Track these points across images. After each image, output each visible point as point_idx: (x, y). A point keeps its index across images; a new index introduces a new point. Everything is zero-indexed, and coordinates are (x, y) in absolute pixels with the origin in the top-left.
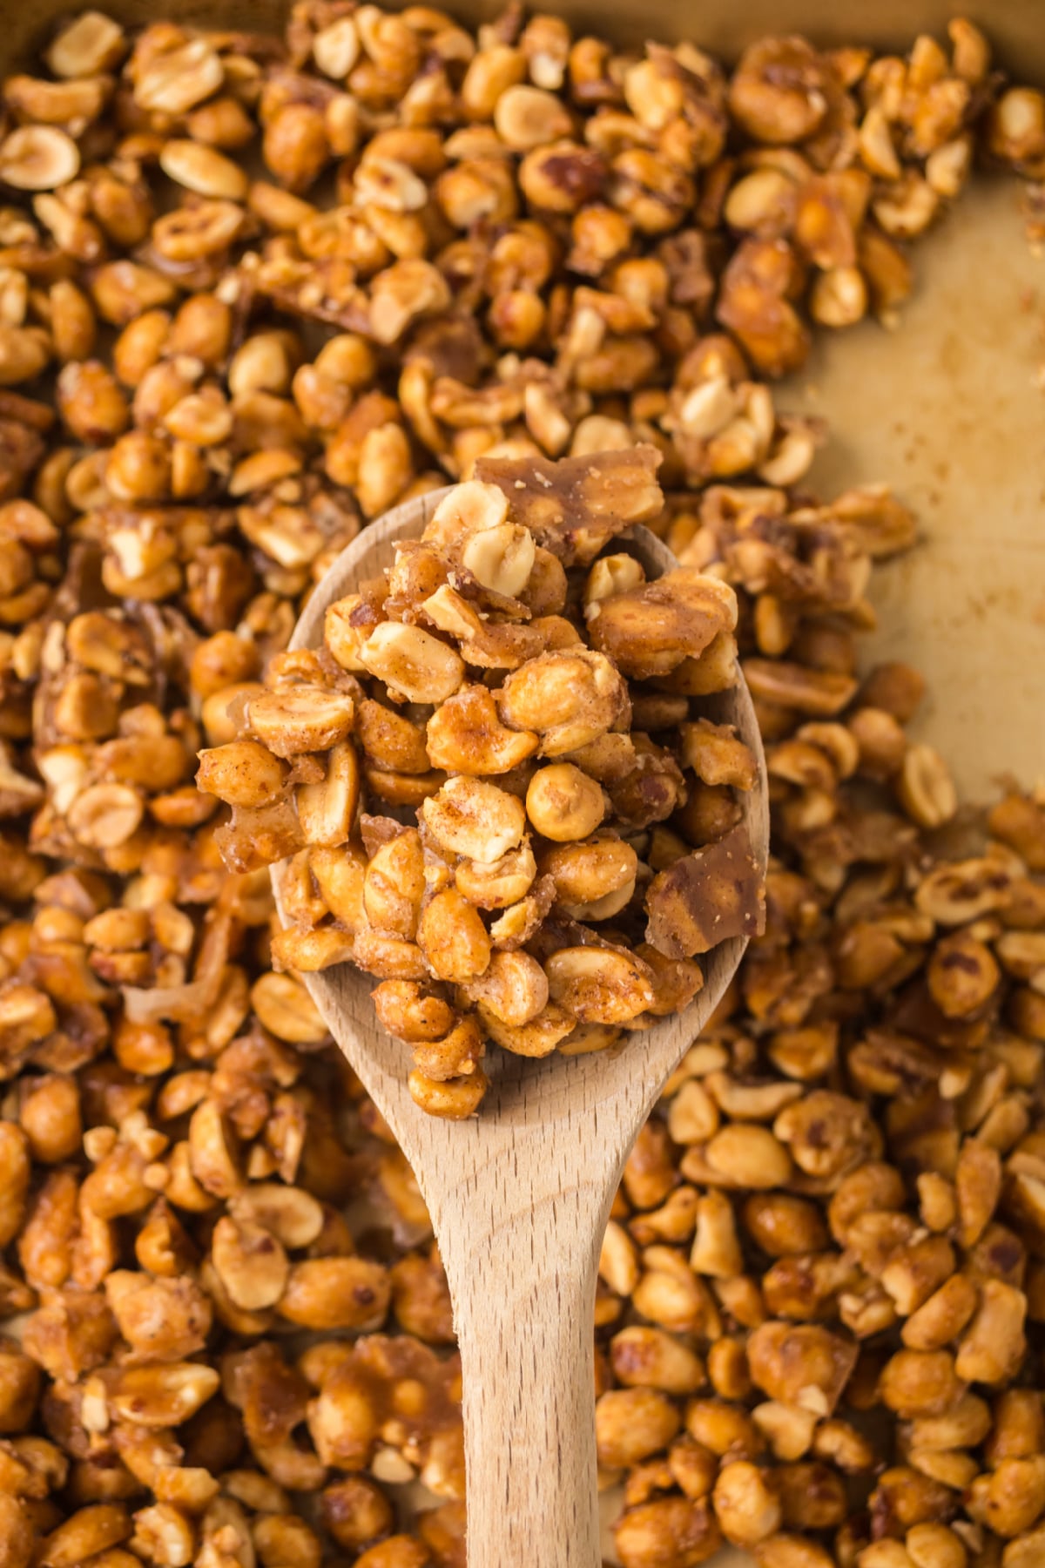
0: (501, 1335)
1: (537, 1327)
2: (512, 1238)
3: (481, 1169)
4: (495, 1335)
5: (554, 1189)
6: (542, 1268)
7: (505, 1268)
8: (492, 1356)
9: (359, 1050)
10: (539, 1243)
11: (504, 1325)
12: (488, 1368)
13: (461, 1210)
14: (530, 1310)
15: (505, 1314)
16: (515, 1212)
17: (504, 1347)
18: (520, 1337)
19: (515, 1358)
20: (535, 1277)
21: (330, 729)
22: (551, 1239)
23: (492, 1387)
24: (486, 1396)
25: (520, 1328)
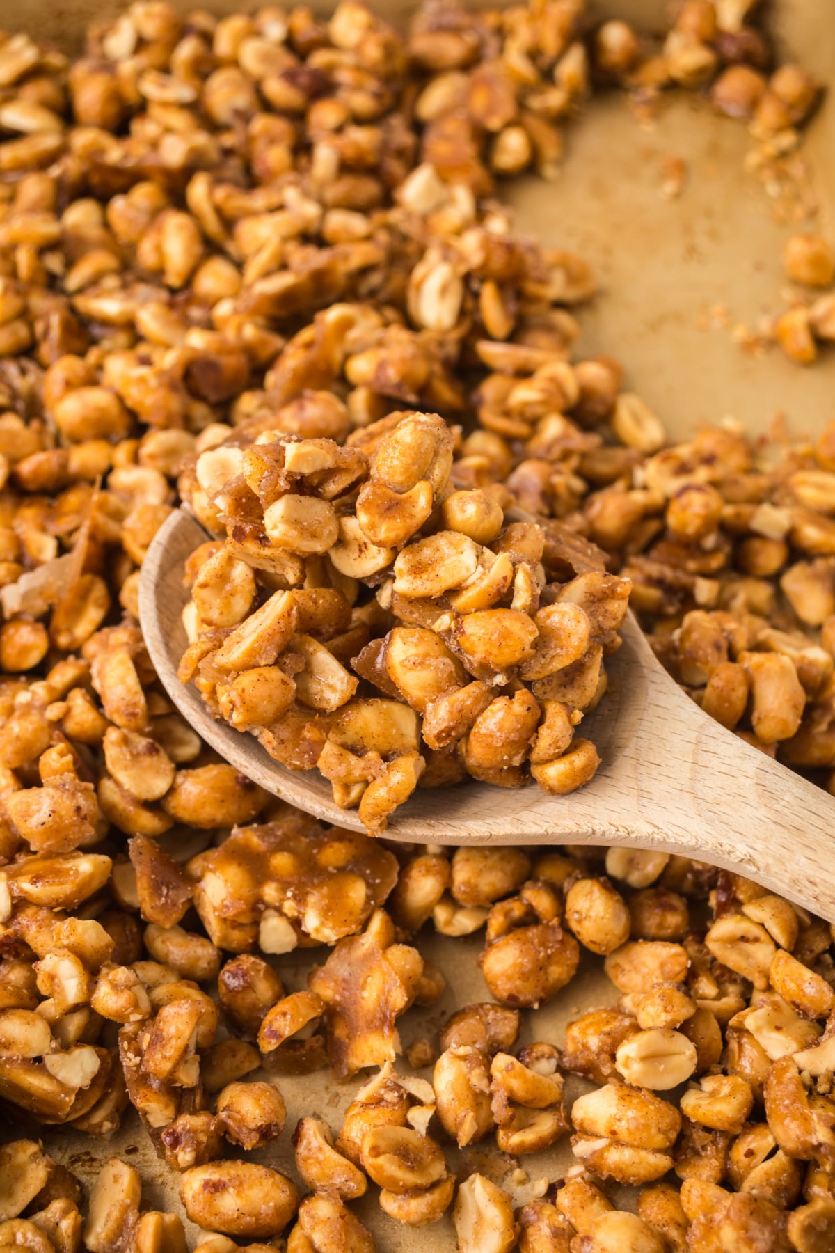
0: (776, 823)
1: (787, 797)
2: (707, 783)
3: (638, 785)
4: (772, 826)
5: (690, 747)
6: (746, 774)
7: (728, 797)
8: (785, 836)
9: (481, 823)
10: (724, 768)
11: (770, 817)
12: (793, 844)
13: (659, 808)
14: (772, 795)
15: (762, 812)
16: (689, 775)
17: (786, 825)
18: (786, 811)
19: (798, 822)
20: (749, 780)
21: (292, 609)
22: (727, 761)
23: (808, 850)
24: (812, 857)
25: (778, 807)
